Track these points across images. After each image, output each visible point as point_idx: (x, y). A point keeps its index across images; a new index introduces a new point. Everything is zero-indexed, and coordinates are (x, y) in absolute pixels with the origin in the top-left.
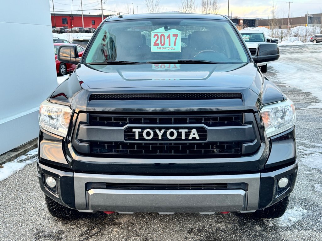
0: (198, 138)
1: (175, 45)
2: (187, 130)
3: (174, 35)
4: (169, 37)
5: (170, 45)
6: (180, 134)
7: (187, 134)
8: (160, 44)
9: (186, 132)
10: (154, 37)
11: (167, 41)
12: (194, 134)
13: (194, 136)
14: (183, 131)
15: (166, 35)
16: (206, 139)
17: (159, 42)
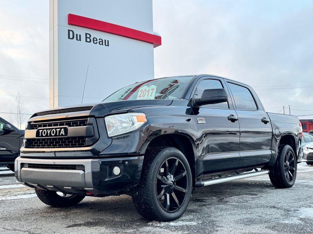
0: (64, 134)
1: (151, 96)
2: (59, 129)
3: (152, 89)
4: (149, 91)
5: (148, 96)
6: (56, 131)
7: (60, 131)
8: (142, 97)
9: (59, 131)
10: (140, 92)
11: (147, 94)
12: (63, 132)
13: (62, 133)
14: (58, 130)
15: (147, 90)
16: (67, 135)
17: (142, 95)
